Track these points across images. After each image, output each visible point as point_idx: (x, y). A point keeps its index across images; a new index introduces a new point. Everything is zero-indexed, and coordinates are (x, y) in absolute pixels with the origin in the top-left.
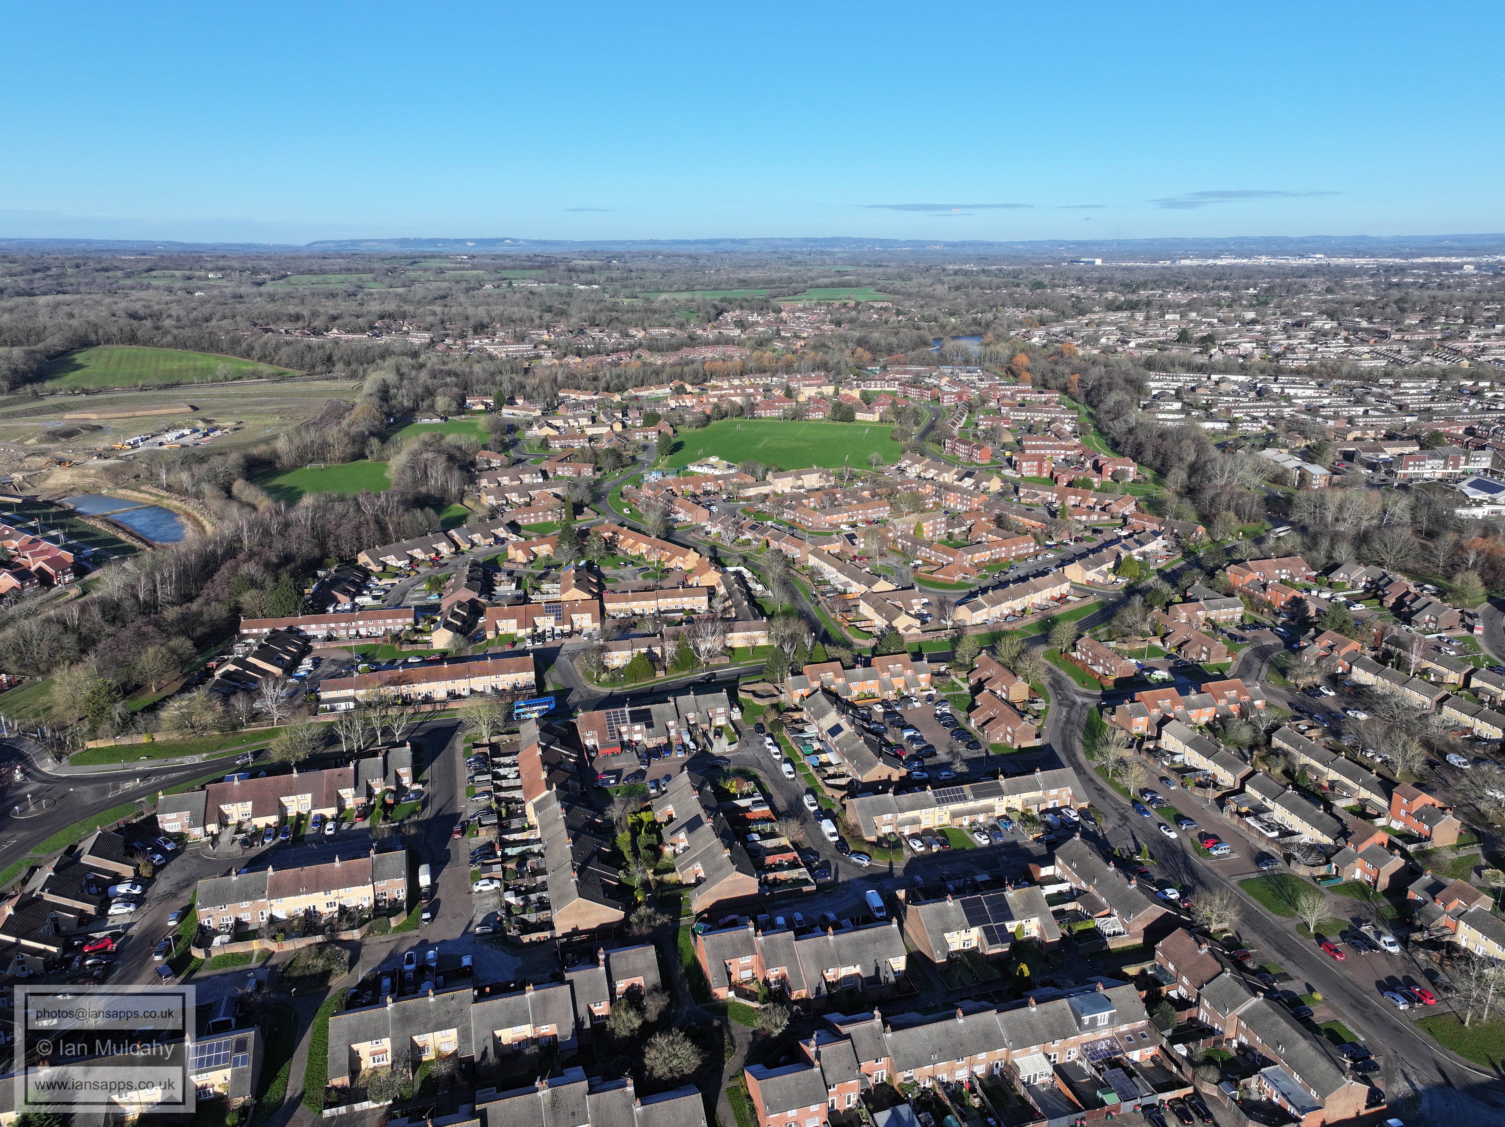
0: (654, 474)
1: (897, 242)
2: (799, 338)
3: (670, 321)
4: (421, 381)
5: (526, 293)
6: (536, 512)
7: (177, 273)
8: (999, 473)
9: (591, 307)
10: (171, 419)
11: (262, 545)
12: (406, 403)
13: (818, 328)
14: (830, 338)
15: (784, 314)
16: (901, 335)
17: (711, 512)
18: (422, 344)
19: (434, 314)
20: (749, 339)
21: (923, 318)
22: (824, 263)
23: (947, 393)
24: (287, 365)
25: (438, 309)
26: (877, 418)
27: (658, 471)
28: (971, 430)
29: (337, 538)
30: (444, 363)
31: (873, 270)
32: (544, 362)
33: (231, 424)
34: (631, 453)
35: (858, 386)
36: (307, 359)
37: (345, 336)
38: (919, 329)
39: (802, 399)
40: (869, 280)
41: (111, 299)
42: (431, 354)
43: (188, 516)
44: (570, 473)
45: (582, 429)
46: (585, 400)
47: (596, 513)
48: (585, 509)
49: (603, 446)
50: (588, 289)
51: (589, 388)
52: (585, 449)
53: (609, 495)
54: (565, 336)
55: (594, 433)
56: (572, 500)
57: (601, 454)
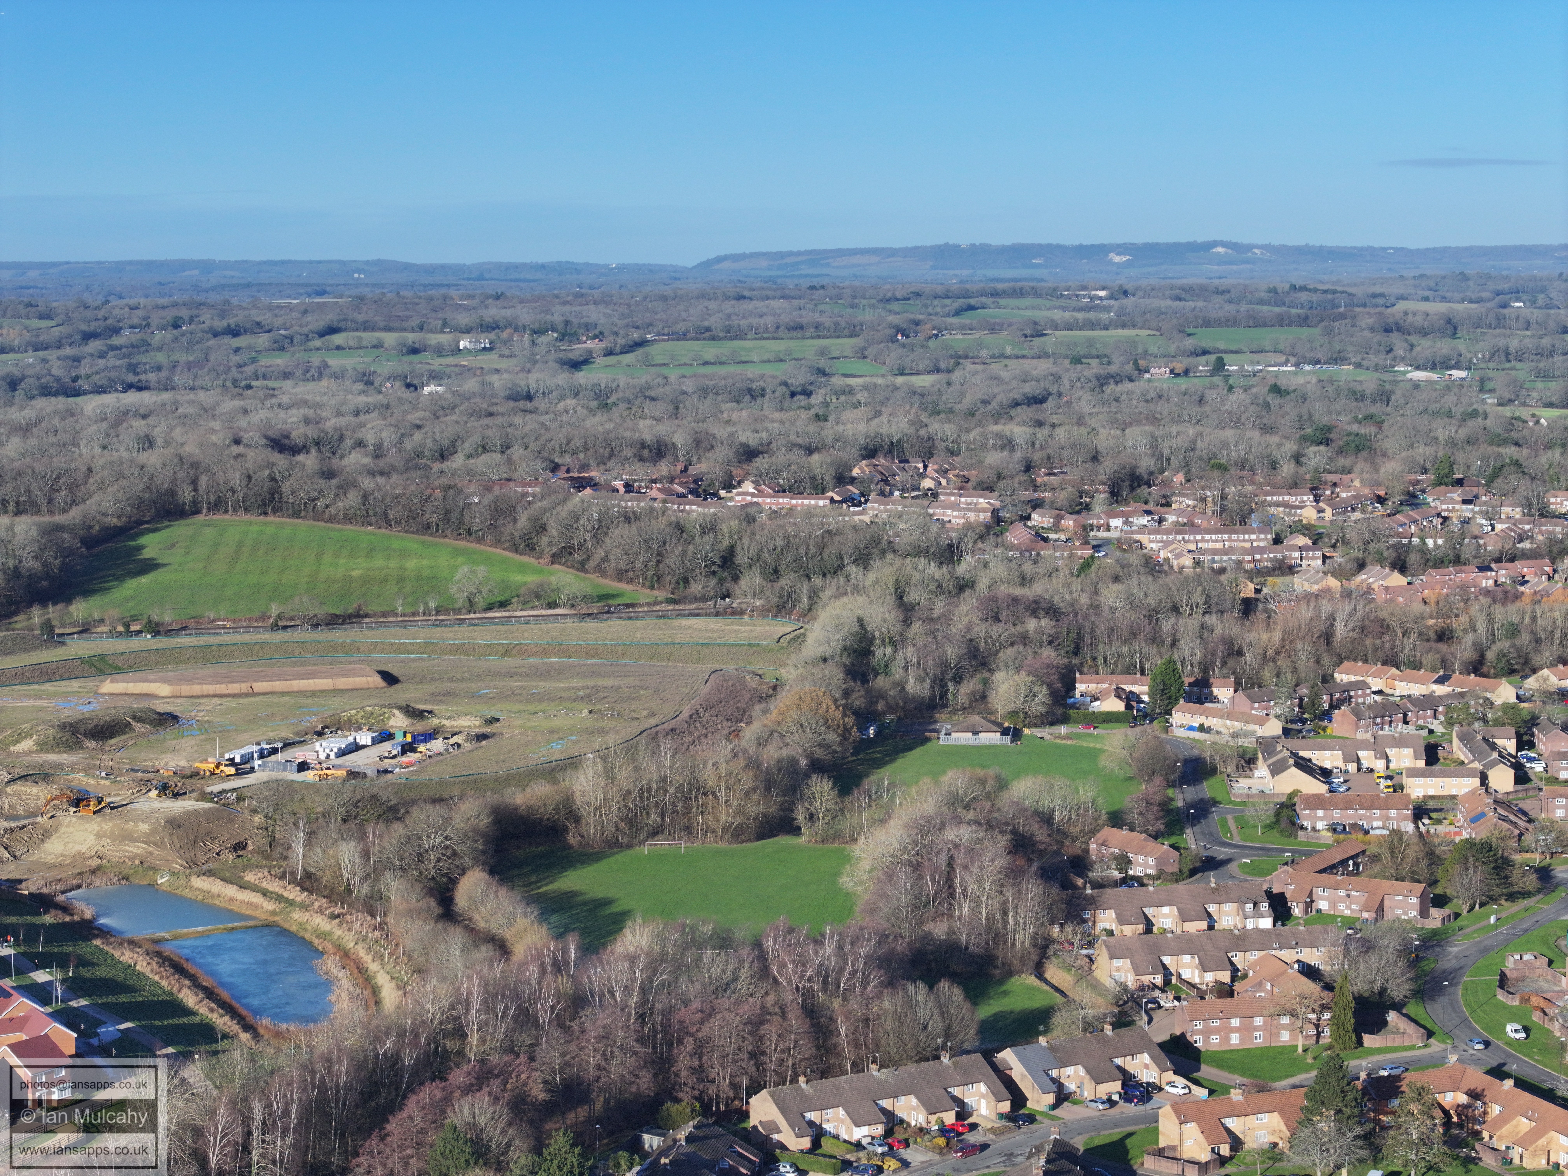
4: (957, 628)
5: (1262, 390)
6: (1246, 1017)
7: (390, 338)
9: (1442, 431)
10: (333, 705)
11: (510, 1049)
12: (912, 687)
18: (968, 527)
19: (1009, 444)
24: (620, 575)
25: (1018, 431)
29: (702, 1048)
30: (1024, 580)
32: (1300, 584)
33: (470, 723)
34: (1536, 858)
36: (672, 560)
37: (771, 502)
41: (238, 403)
42: (992, 553)
43: (344, 955)
44: (1354, 907)
45: (1396, 780)
46: (1409, 696)
47: (1422, 1030)
48: (1392, 1017)
49: (1456, 834)
50: (1436, 382)
51: (1424, 662)
52: (1401, 838)
53: (1465, 979)
54: (1364, 512)
55: (1431, 792)
56: (1355, 989)
57: (1448, 856)
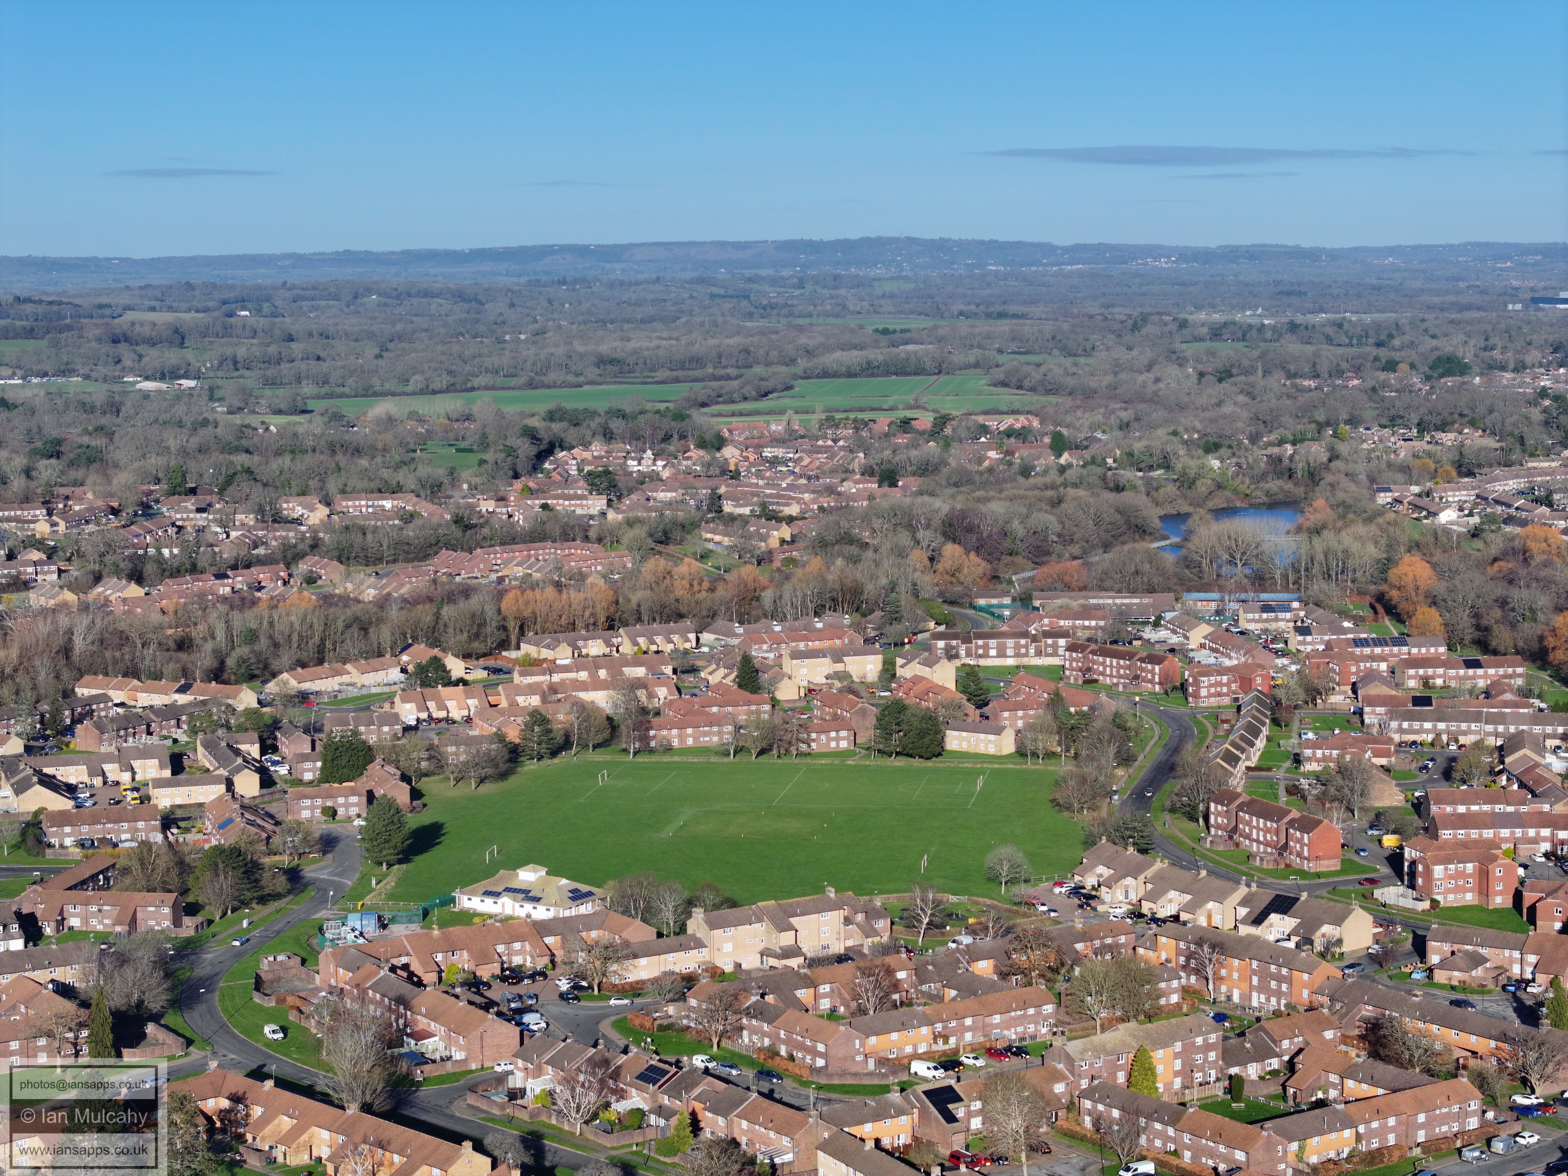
0: (354, 920)
1: (1047, 249)
2: (774, 517)
3: (402, 476)
8: (1367, 898)
9: (174, 440)
13: (831, 490)
14: (866, 518)
15: (730, 453)
16: (1068, 507)
17: (524, 1031)
20: (630, 523)
21: (1131, 460)
22: (842, 310)
23: (1208, 671)
26: (1005, 744)
27: (365, 910)
28: (1281, 773)
31: (983, 327)
32: (36, 599)
34: (285, 860)
35: (951, 655)
38: (1119, 488)
39: (787, 692)
40: (972, 356)
44: (106, 921)
45: (142, 792)
46: (152, 707)
47: (181, 1040)
48: (150, 1028)
49: (205, 841)
50: (166, 392)
51: (165, 672)
52: (150, 850)
53: (222, 984)
54: (98, 524)
55: (178, 801)
56: (112, 1004)
57: (198, 863)
